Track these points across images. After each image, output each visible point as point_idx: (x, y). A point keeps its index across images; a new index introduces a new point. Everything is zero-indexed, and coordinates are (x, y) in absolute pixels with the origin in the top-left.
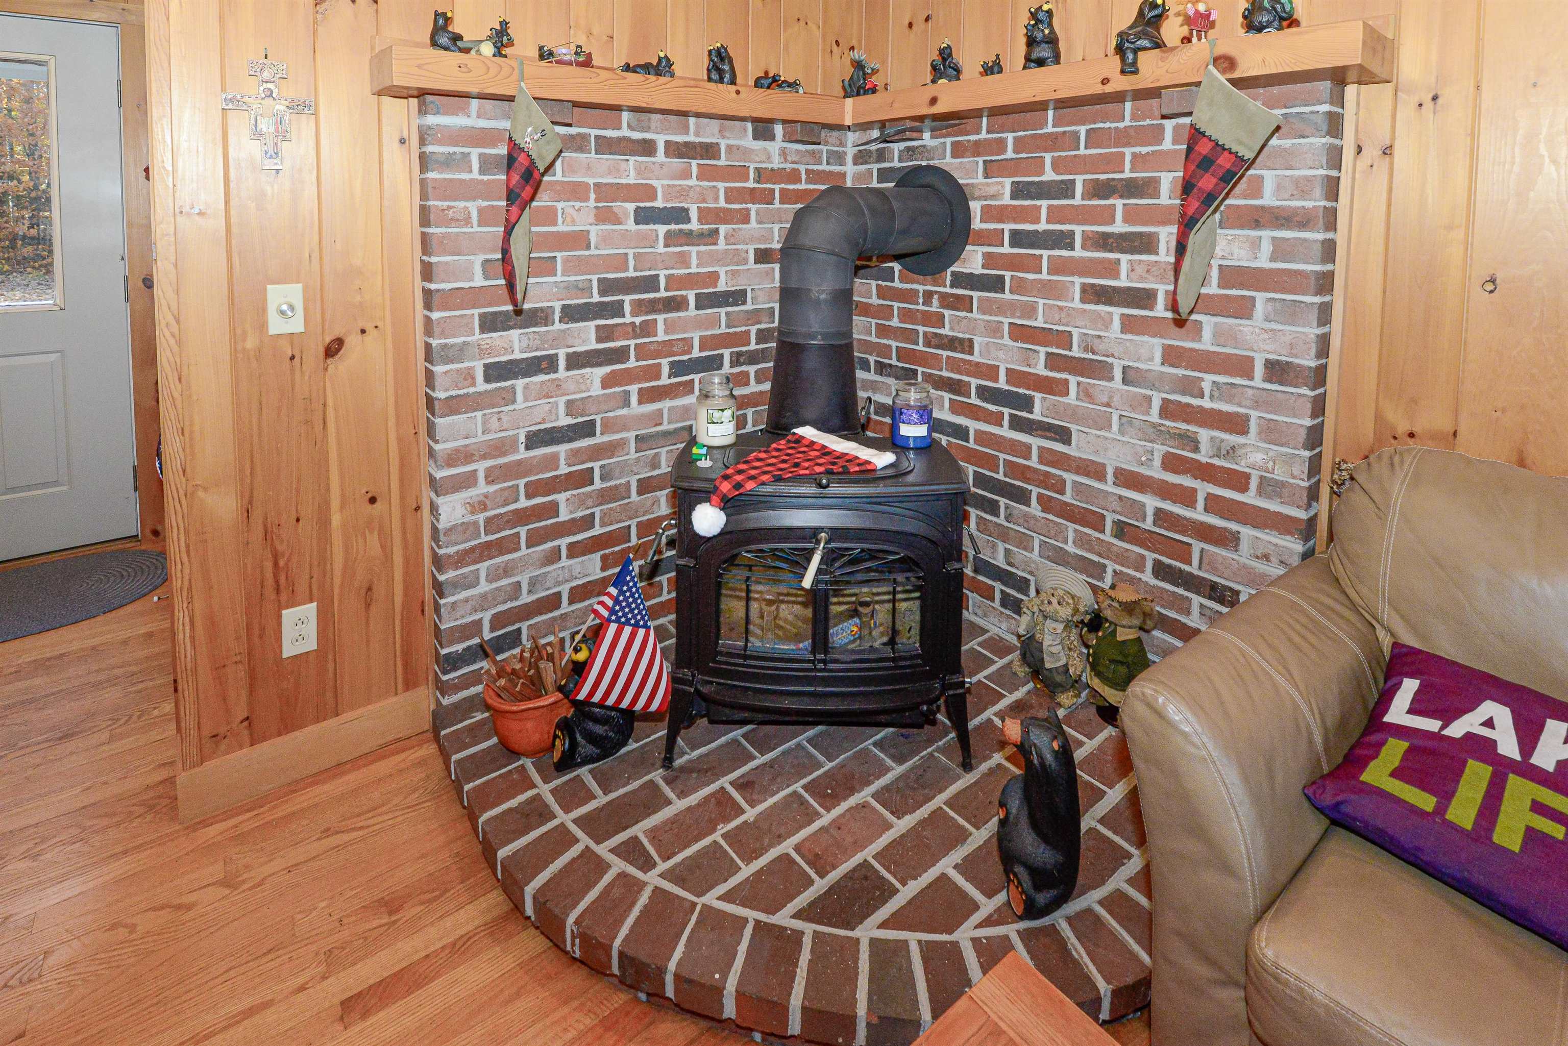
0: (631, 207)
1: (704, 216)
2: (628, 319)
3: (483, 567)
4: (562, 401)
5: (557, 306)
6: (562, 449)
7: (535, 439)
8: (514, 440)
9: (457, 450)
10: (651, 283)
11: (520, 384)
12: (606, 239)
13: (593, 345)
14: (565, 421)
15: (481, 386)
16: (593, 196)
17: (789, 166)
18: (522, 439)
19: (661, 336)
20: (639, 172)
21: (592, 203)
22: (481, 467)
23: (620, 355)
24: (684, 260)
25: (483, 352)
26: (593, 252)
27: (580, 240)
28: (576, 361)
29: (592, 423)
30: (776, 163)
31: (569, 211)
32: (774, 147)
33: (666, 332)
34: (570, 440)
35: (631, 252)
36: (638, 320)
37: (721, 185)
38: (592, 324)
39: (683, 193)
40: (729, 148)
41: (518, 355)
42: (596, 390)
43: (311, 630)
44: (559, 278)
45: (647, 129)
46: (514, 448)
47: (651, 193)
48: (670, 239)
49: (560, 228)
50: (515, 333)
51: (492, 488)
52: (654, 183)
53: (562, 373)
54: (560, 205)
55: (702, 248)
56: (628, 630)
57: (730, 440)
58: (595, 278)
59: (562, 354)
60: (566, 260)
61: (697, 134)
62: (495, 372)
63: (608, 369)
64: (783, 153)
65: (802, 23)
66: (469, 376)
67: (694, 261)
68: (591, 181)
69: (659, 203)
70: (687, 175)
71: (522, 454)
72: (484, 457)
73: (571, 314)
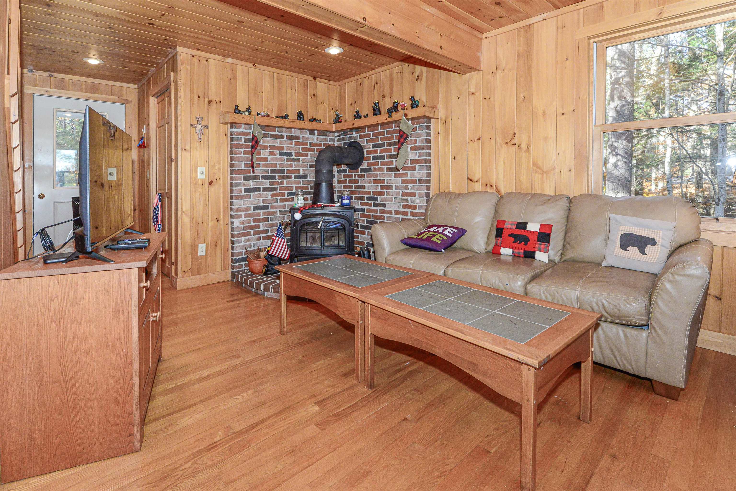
0: (278, 152)
1: (296, 154)
2: (277, 180)
3: (243, 238)
4: (261, 199)
5: (261, 175)
6: (261, 211)
7: (255, 208)
8: (250, 208)
9: (238, 208)
10: (283, 171)
11: (252, 194)
12: (272, 159)
13: (269, 186)
14: (262, 204)
15: (243, 193)
16: (269, 148)
17: (319, 142)
18: (252, 208)
19: (285, 185)
20: (280, 143)
21: (269, 150)
22: (243, 213)
23: (275, 189)
24: (291, 166)
25: (244, 185)
26: (269, 162)
27: (266, 159)
28: (265, 189)
29: (268, 206)
30: (315, 141)
31: (263, 152)
32: (315, 137)
33: (287, 184)
34: (263, 210)
35: (278, 163)
36: (280, 181)
37: (301, 147)
38: (269, 181)
39: (291, 148)
40: (303, 137)
41: (251, 187)
42: (269, 197)
43: (204, 250)
44: (261, 168)
45: (282, 132)
46: (250, 210)
47: (283, 148)
48: (288, 160)
49: (262, 156)
50: (251, 181)
51: (245, 219)
52: (284, 146)
53: (261, 192)
54: (261, 150)
55: (296, 163)
56: (280, 239)
57: (303, 205)
58: (269, 169)
59: (261, 187)
60: (263, 164)
61: (294, 133)
62: (247, 190)
63: (272, 192)
64: (317, 139)
65: (323, 104)
66: (241, 191)
67: (294, 166)
68: (269, 145)
69: (285, 151)
70: (292, 144)
71: (252, 211)
72: (244, 211)
73: (264, 178)
